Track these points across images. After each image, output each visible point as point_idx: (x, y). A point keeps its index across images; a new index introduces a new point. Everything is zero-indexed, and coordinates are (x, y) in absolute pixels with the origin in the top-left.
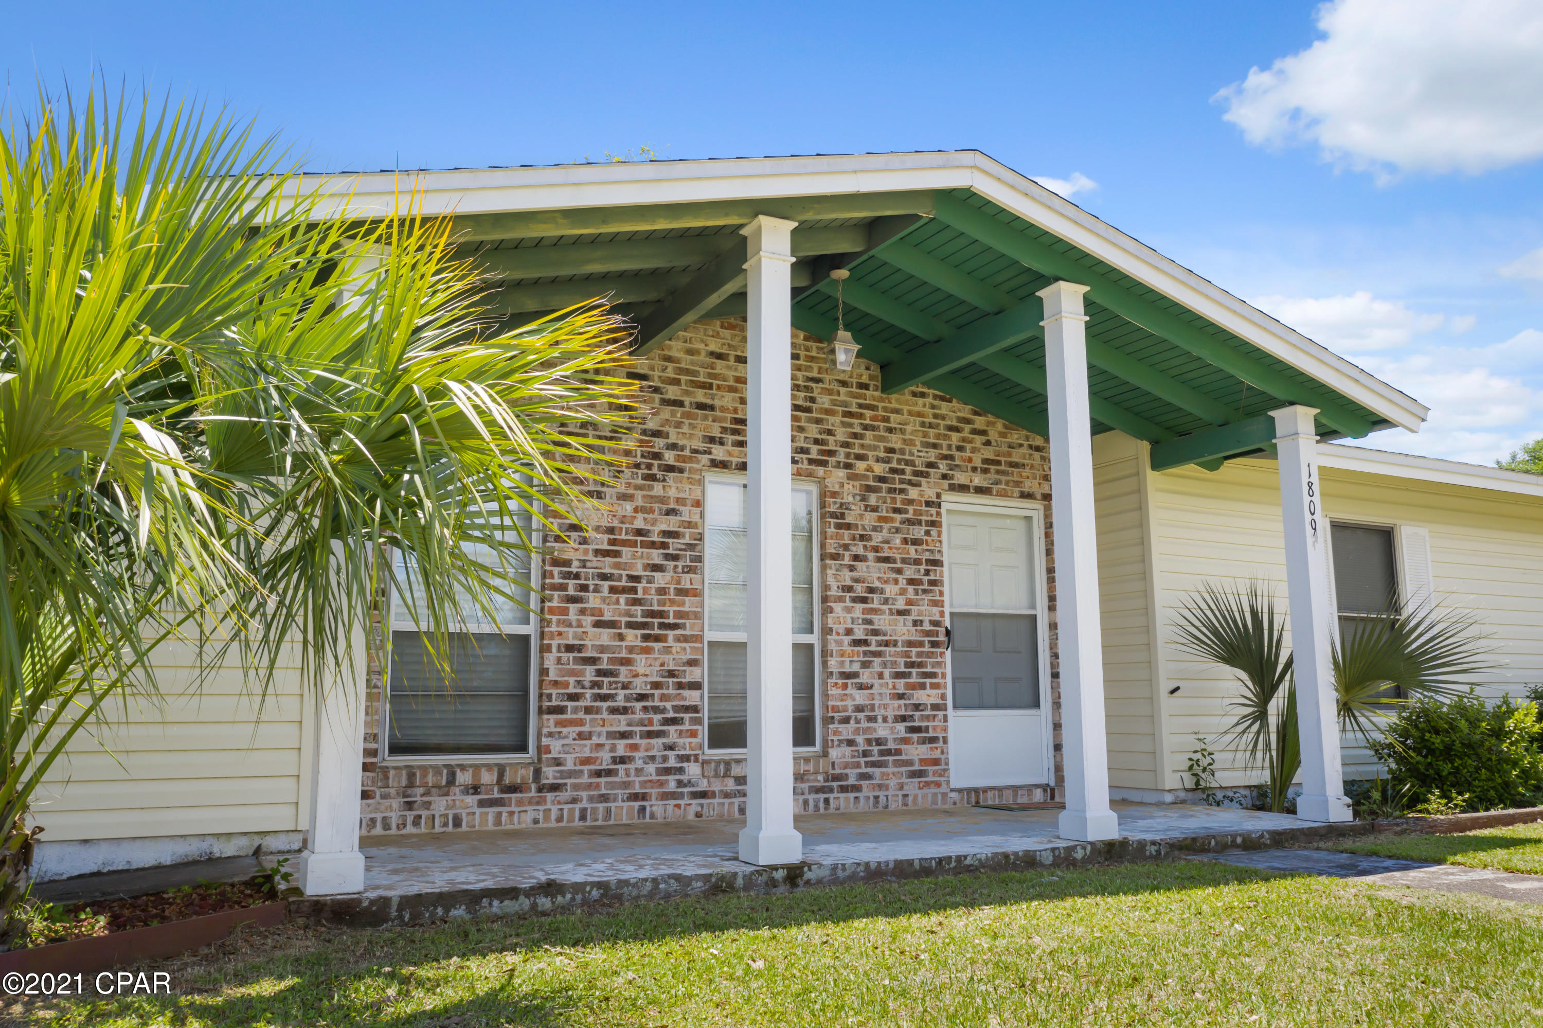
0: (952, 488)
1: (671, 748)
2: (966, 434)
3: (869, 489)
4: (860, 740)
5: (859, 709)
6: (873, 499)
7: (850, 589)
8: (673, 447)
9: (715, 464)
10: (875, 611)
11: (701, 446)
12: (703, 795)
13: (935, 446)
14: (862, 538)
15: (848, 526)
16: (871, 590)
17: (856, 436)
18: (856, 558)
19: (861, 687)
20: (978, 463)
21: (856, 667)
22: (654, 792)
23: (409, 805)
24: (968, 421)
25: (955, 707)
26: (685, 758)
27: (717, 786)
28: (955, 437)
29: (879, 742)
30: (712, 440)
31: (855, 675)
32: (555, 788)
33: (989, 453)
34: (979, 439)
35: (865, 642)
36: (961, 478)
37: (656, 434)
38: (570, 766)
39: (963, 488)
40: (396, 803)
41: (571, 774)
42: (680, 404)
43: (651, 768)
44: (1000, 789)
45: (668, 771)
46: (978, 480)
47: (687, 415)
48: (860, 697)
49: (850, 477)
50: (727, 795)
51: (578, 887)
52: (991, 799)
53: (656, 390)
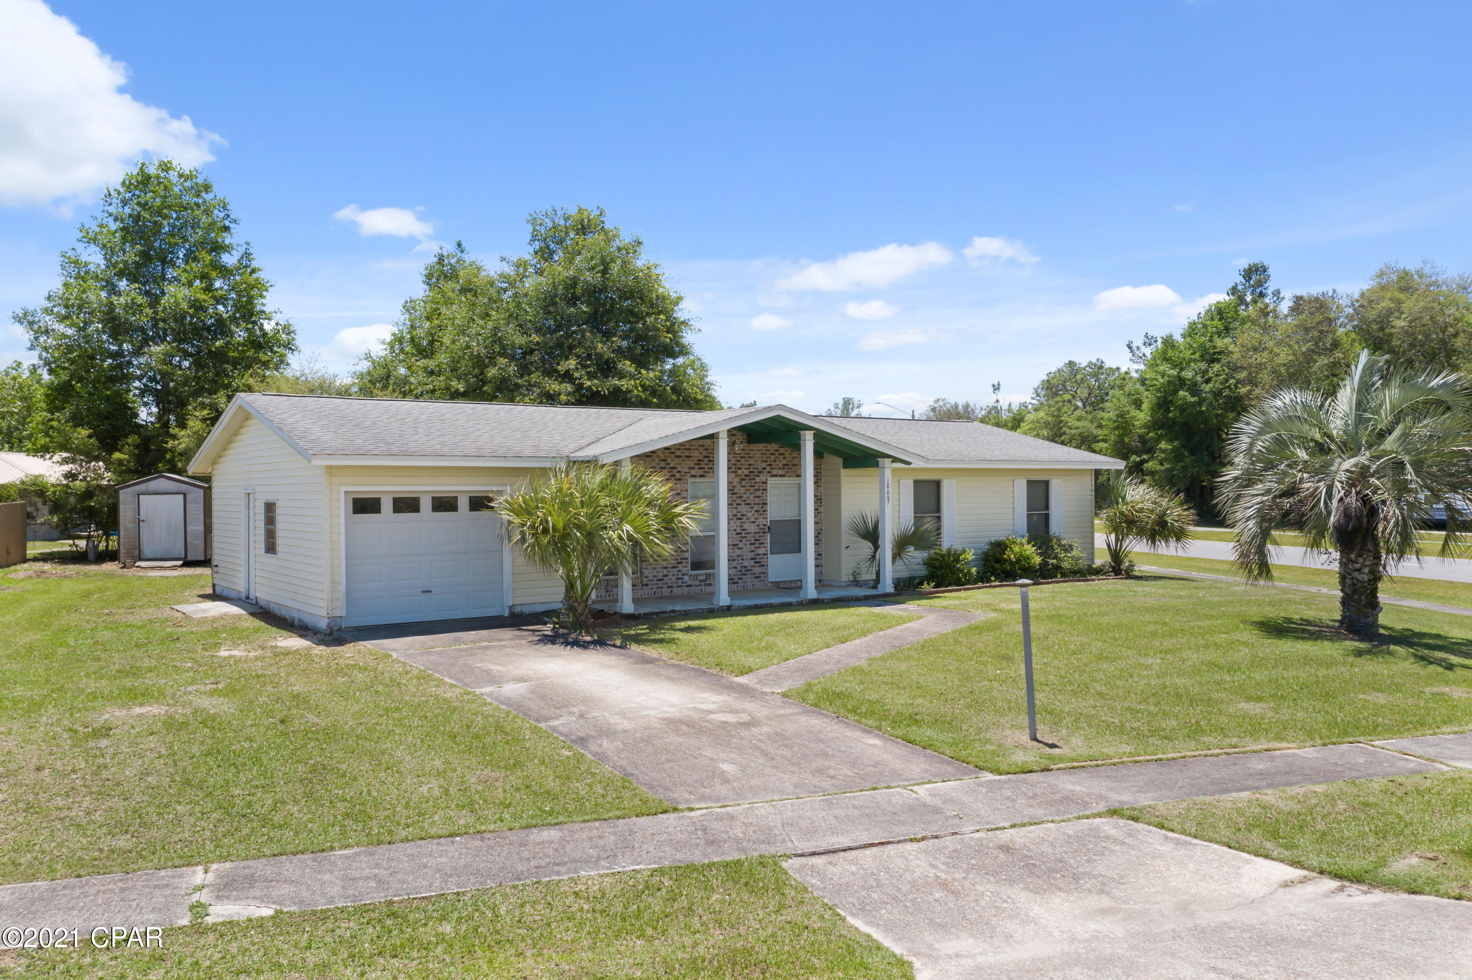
0: (772, 476)
1: (679, 571)
2: (777, 455)
3: (743, 479)
4: (739, 566)
5: (738, 556)
6: (744, 483)
7: (735, 515)
8: (679, 472)
9: (692, 476)
10: (744, 522)
11: (687, 470)
12: (689, 586)
13: (765, 461)
14: (740, 497)
15: (735, 494)
16: (743, 515)
17: (738, 461)
18: (738, 504)
19: (739, 549)
20: (781, 466)
21: (737, 542)
22: (675, 585)
23: (607, 591)
24: (777, 451)
25: (771, 553)
26: (684, 575)
27: (694, 583)
28: (773, 457)
29: (745, 567)
30: (691, 468)
31: (737, 545)
32: (647, 585)
33: (785, 462)
34: (782, 457)
35: (740, 533)
36: (774, 472)
37: (674, 468)
38: (650, 578)
39: (775, 476)
40: (604, 590)
41: (651, 580)
42: (680, 457)
43: (674, 578)
44: (785, 582)
45: (679, 579)
46: (781, 472)
47: (683, 460)
48: (739, 552)
49: (737, 476)
50: (697, 586)
51: (679, 611)
52: (782, 585)
53: (673, 453)
